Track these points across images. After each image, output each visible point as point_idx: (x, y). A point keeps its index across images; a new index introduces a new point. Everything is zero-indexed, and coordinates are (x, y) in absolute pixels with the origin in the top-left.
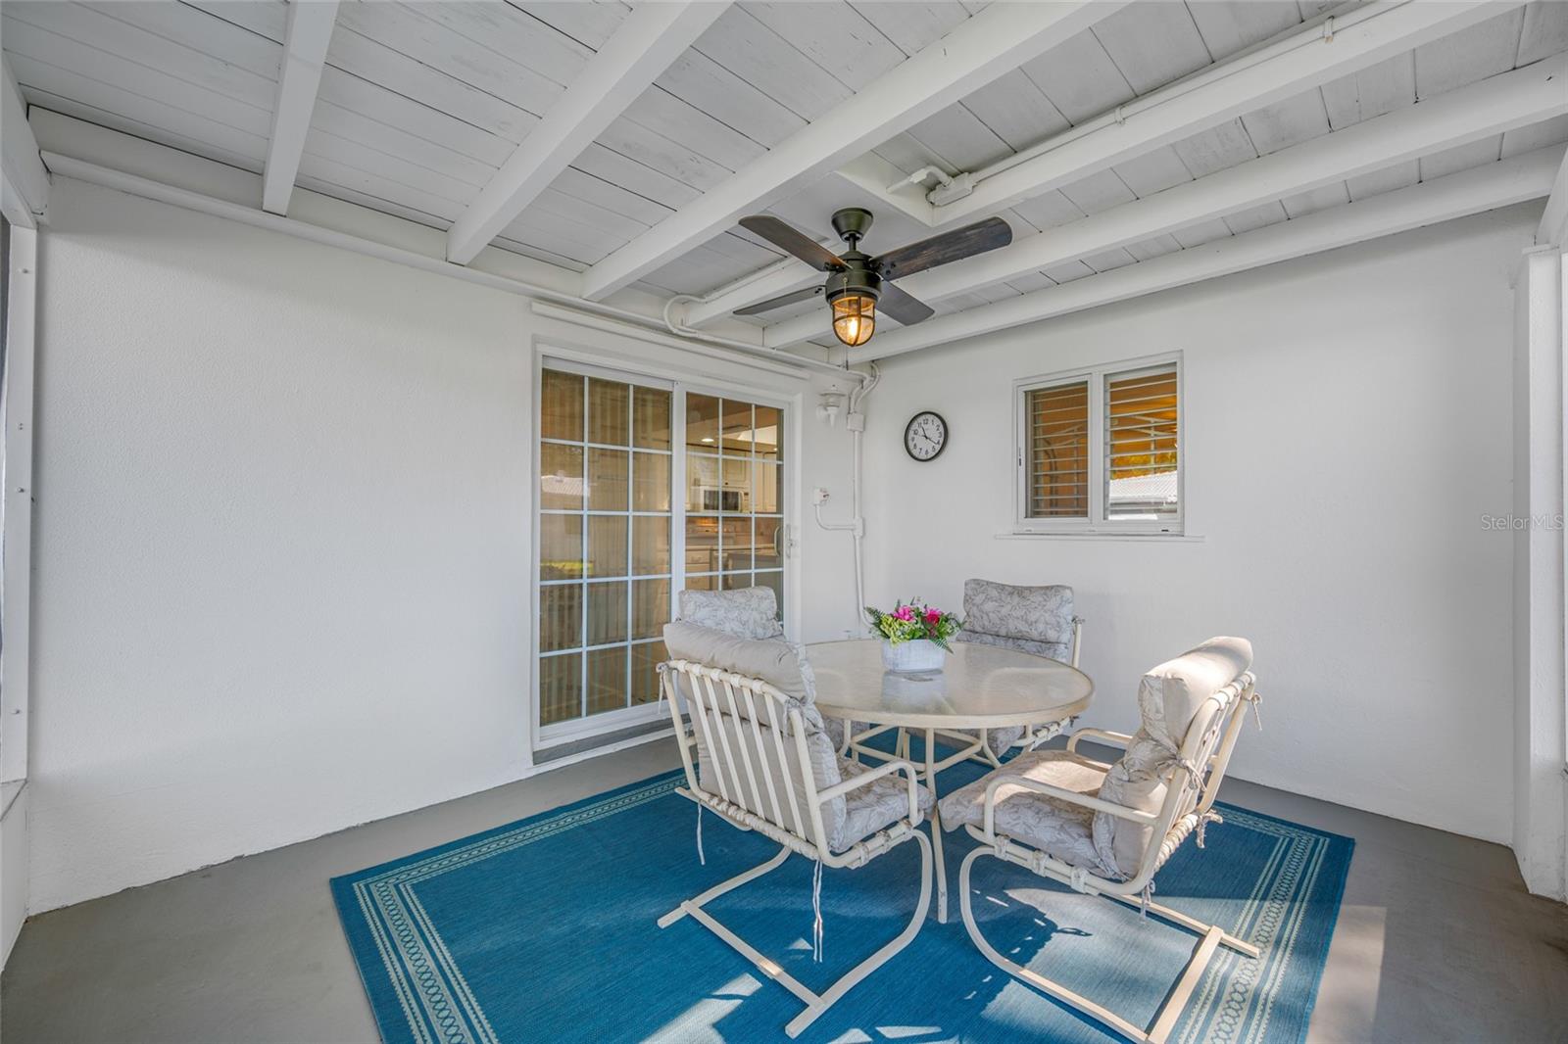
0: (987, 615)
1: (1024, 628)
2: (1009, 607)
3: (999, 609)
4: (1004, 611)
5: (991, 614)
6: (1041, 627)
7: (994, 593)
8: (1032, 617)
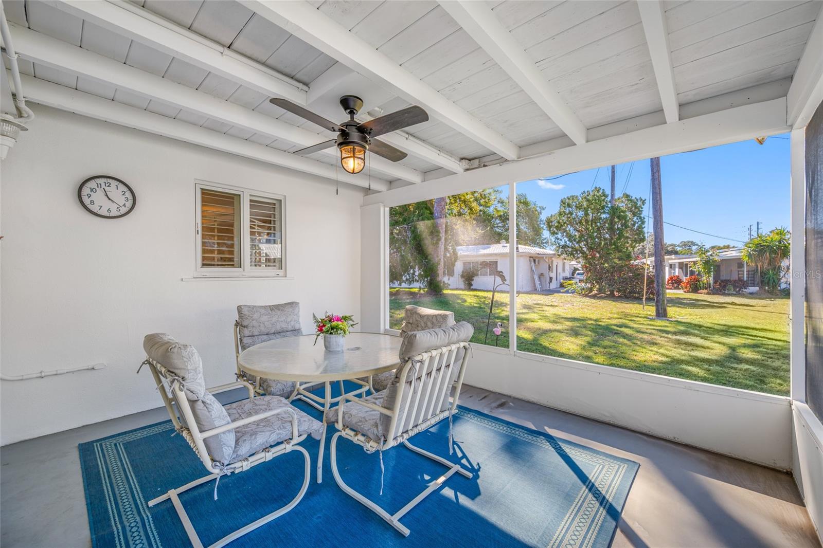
0: (264, 324)
1: (284, 326)
2: (277, 317)
3: (271, 319)
4: (274, 319)
5: (266, 323)
6: (292, 323)
7: (263, 311)
8: (289, 320)
